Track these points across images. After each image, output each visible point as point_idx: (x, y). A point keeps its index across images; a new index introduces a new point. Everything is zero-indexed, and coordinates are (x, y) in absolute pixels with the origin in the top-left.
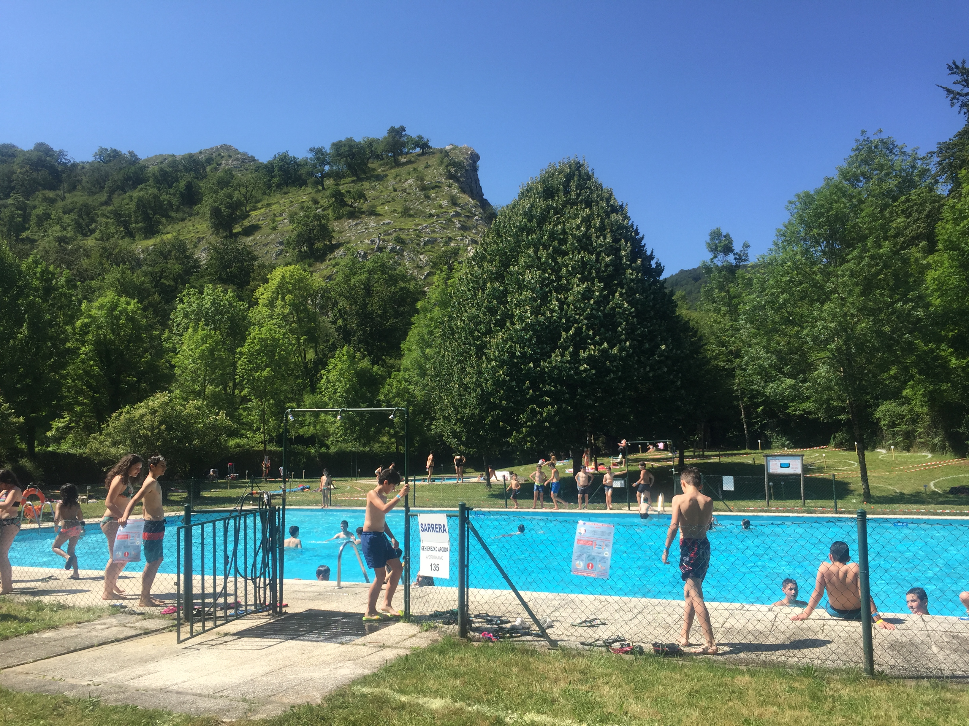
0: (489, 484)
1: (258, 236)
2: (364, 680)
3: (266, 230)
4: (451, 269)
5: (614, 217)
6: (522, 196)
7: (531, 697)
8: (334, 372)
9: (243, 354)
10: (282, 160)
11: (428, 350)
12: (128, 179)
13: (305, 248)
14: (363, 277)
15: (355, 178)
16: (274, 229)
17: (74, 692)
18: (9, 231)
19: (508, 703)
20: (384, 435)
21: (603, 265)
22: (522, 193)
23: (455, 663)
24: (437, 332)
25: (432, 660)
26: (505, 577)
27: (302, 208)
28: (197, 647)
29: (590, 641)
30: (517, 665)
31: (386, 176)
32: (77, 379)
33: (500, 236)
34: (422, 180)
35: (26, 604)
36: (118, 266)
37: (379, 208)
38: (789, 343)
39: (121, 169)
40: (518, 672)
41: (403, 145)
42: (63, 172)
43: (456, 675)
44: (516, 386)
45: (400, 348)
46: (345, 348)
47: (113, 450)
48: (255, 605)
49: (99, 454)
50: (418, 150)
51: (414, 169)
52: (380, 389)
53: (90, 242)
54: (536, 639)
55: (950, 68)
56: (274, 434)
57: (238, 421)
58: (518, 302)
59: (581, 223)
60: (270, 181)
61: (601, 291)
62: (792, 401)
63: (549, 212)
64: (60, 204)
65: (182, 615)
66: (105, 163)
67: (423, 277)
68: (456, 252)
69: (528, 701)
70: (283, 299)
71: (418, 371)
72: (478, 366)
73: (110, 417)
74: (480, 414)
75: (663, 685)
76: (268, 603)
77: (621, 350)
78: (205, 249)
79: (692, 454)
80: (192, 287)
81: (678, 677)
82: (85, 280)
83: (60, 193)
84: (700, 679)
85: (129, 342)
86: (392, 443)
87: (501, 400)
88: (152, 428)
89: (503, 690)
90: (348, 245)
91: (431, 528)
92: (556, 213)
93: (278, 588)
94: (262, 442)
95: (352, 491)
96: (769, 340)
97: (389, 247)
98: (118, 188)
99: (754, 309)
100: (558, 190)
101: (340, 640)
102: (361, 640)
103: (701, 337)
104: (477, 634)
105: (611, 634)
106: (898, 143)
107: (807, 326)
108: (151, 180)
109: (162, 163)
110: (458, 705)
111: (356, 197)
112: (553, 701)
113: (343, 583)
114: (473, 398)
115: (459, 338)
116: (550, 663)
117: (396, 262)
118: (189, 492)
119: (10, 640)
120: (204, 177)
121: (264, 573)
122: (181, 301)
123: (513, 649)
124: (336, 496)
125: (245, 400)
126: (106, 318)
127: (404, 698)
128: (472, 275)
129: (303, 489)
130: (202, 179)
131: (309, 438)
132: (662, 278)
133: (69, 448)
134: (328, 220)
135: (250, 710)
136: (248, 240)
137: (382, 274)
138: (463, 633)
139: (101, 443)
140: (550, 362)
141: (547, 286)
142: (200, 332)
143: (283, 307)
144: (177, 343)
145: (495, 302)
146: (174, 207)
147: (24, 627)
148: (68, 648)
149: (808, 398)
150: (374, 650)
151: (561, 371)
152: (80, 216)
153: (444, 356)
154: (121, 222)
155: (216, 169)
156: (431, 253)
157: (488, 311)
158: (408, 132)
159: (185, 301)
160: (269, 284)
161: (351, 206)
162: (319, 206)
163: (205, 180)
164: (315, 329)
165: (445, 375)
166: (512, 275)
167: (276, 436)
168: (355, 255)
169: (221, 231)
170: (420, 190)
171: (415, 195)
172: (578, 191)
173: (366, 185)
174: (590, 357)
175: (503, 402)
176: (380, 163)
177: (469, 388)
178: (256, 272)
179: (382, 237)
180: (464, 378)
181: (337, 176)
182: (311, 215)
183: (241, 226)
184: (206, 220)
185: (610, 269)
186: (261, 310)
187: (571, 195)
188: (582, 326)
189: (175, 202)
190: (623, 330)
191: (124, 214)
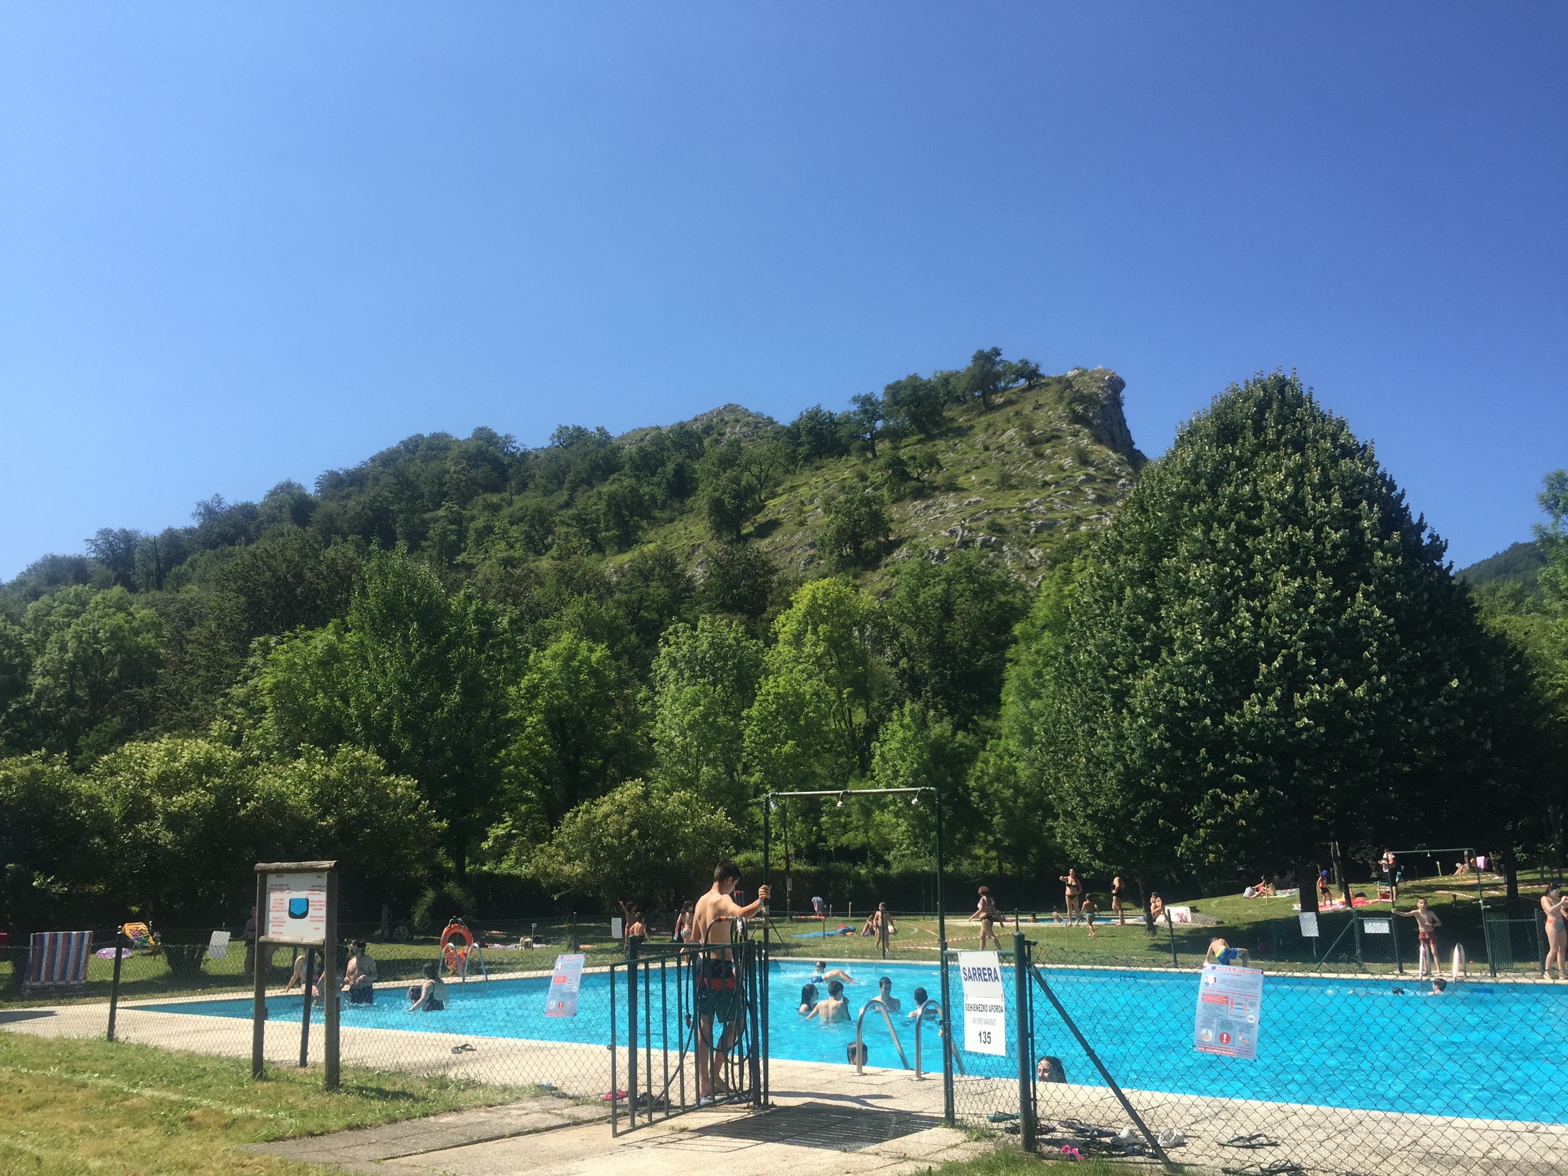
0: (1152, 927)
1: (778, 537)
3: (789, 526)
5: (1345, 464)
6: (1181, 442)
8: (892, 745)
9: (753, 719)
10: (811, 418)
11: (1033, 702)
12: (596, 467)
13: (847, 551)
14: (939, 589)
15: (922, 436)
16: (802, 524)
18: (439, 555)
20: (977, 845)
21: (1328, 546)
22: (1181, 438)
24: (1049, 673)
27: (843, 489)
28: (638, 1144)
29: (1239, 1167)
31: (972, 427)
32: (523, 764)
33: (1144, 510)
34: (1030, 428)
35: (427, 1080)
36: (580, 595)
37: (961, 479)
39: (586, 454)
41: (998, 377)
42: (510, 465)
44: (1184, 758)
45: (1000, 700)
46: (908, 705)
47: (567, 869)
49: (548, 875)
50: (1022, 382)
51: (1017, 413)
52: (967, 769)
53: (545, 563)
54: (1150, 1160)
56: (803, 845)
58: (1180, 616)
59: (1286, 479)
60: (794, 451)
61: (1328, 591)
63: (1227, 466)
64: (506, 511)
66: (565, 447)
67: (1035, 585)
70: (815, 631)
71: (1021, 737)
72: (1116, 725)
73: (564, 819)
74: (1124, 807)
76: (745, 1089)
77: (1371, 691)
78: (701, 563)
80: (681, 620)
82: (537, 618)
83: (506, 495)
85: (591, 707)
86: (992, 859)
87: (1158, 780)
88: (619, 835)
90: (915, 542)
91: (976, 974)
92: (1240, 466)
94: (784, 858)
95: (920, 935)
97: (979, 540)
98: (582, 481)
100: (1244, 427)
101: (843, 1146)
102: (873, 1147)
104: (1056, 1149)
105: (1280, 1158)
108: (627, 466)
109: (642, 440)
111: (925, 465)
114: (1110, 779)
115: (1084, 680)
117: (990, 563)
119: (399, 1124)
120: (699, 455)
122: (667, 642)
125: (756, 790)
126: (560, 673)
128: (1099, 577)
129: (844, 932)
130: (698, 458)
131: (856, 850)
133: (511, 867)
134: (882, 503)
136: (763, 545)
137: (969, 582)
138: (1030, 1144)
139: (551, 857)
140: (1242, 716)
141: (1229, 588)
143: (815, 645)
145: (1140, 619)
146: (659, 503)
147: (419, 1108)
148: (471, 1137)
150: (889, 1162)
151: (1262, 731)
152: (532, 526)
153: (1060, 711)
154: (587, 531)
155: (717, 442)
156: (1047, 545)
157: (1129, 635)
158: (1005, 356)
159: (671, 642)
160: (794, 610)
161: (918, 479)
162: (868, 483)
163: (702, 459)
164: (865, 676)
165: (1063, 742)
166: (1167, 572)
167: (807, 847)
168: (924, 555)
169: (725, 533)
170: (1027, 446)
171: (1019, 453)
172: (1280, 427)
173: (941, 444)
174: (1314, 704)
175: (1162, 785)
176: (961, 408)
177: (1104, 763)
178: (775, 592)
179: (967, 524)
180: (1094, 747)
181: (895, 435)
182: (856, 499)
183: (753, 524)
184: (704, 518)
185: (1343, 551)
186: (783, 650)
187: (1266, 434)
188: (1296, 651)
189: (660, 496)
190: (1373, 655)
191: (590, 519)
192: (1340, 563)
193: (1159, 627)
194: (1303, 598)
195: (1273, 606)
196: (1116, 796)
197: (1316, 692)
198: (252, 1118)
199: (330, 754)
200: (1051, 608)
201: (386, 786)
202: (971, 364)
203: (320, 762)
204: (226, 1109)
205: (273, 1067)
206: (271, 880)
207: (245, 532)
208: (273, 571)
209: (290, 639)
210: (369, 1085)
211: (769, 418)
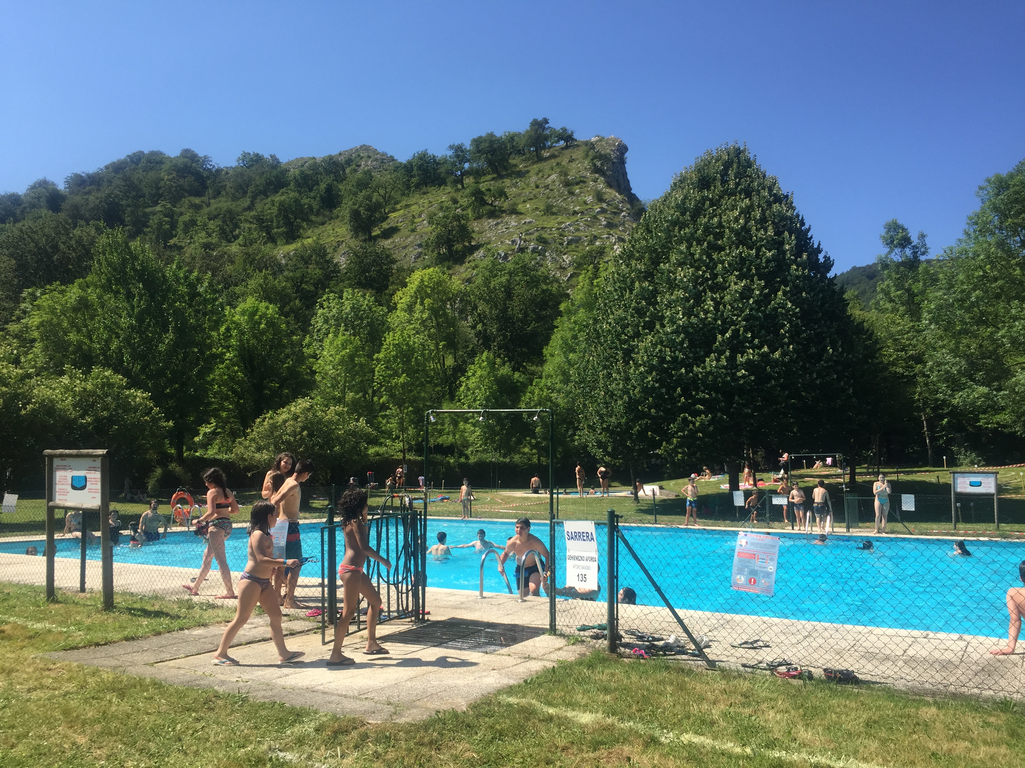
0: (636, 498)
1: (397, 239)
2: (510, 690)
3: (405, 232)
4: (597, 269)
5: (776, 207)
6: (675, 186)
7: (688, 718)
8: (473, 379)
9: (380, 360)
10: (421, 159)
11: (571, 355)
12: (270, 183)
13: (443, 250)
14: (504, 279)
15: (495, 176)
16: (413, 231)
17: (224, 687)
18: (157, 238)
19: (663, 721)
20: (525, 446)
21: (764, 260)
22: (675, 184)
23: (605, 678)
24: (582, 336)
25: (580, 673)
26: (658, 589)
27: (441, 208)
29: (752, 663)
30: (672, 684)
31: (528, 172)
32: (223, 385)
33: (649, 231)
34: (566, 175)
35: (177, 603)
36: (261, 271)
37: (520, 206)
38: (981, 346)
39: (263, 173)
40: (673, 691)
41: (546, 138)
42: (208, 178)
43: (606, 690)
44: (667, 394)
45: (542, 353)
46: (485, 354)
47: (257, 456)
48: (398, 611)
49: (245, 460)
50: (562, 143)
51: (558, 164)
52: (520, 397)
53: (234, 248)
54: (691, 658)
56: (413, 443)
57: (377, 428)
58: (669, 302)
59: (740, 215)
60: (409, 181)
61: (762, 289)
62: (984, 412)
63: (704, 204)
64: (206, 210)
65: (326, 618)
66: (248, 168)
67: (566, 279)
68: (601, 252)
69: (685, 722)
70: (422, 303)
71: (560, 377)
72: (625, 372)
73: (254, 422)
74: (626, 423)
75: (836, 713)
76: (410, 609)
77: (783, 354)
78: (344, 253)
79: (865, 470)
80: (332, 292)
81: (853, 705)
82: (230, 286)
83: (205, 199)
84: (879, 708)
85: (271, 348)
86: (534, 454)
87: (650, 408)
88: (294, 434)
89: (658, 708)
90: (489, 246)
91: (577, 536)
92: (712, 205)
93: (421, 596)
94: (401, 451)
95: (493, 502)
96: (958, 343)
97: (531, 247)
98: (260, 192)
99: (939, 308)
100: (715, 179)
101: (484, 649)
102: (505, 650)
103: (876, 340)
104: (628, 650)
105: (775, 656)
107: (1004, 327)
108: (292, 184)
109: (302, 166)
110: (609, 721)
111: (497, 195)
112: (713, 723)
113: (485, 594)
114: (619, 406)
115: (605, 342)
116: (708, 683)
117: (537, 263)
118: (330, 500)
119: (162, 636)
120: (343, 179)
121: (406, 578)
122: (322, 306)
123: (667, 668)
124: (477, 507)
125: (384, 407)
126: (248, 323)
127: (551, 711)
128: (618, 274)
129: (442, 500)
130: (342, 181)
131: (448, 447)
132: (830, 275)
133: (216, 454)
134: (468, 219)
135: (395, 713)
136: (386, 243)
137: (523, 275)
138: (613, 648)
139: (246, 448)
140: (704, 368)
141: (701, 284)
142: (341, 338)
143: (422, 312)
144: (318, 349)
145: (644, 303)
146: (315, 211)
147: (176, 624)
149: (1003, 409)
150: (519, 661)
151: (716, 378)
152: (224, 222)
153: (588, 361)
154: (264, 227)
155: (355, 171)
156: (574, 253)
157: (636, 313)
158: (552, 124)
159: (325, 306)
160: (408, 288)
161: (491, 205)
162: (458, 206)
163: (344, 182)
164: (454, 334)
165: (589, 381)
166: (662, 273)
167: (416, 445)
168: (495, 256)
169: (360, 234)
170: (564, 186)
171: (558, 191)
172: (737, 180)
173: (507, 182)
174: (748, 362)
175: (652, 410)
176: (521, 158)
177: (616, 395)
178: (394, 276)
179: (523, 237)
180: (610, 385)
181: (477, 174)
182: (450, 216)
183: (380, 229)
184: (346, 223)
185: (772, 264)
186: (400, 315)
187: (729, 185)
188: (740, 327)
189: (315, 206)
190: (786, 332)
191: (266, 219)
192: (770, 272)
193: (655, 309)
194: (745, 294)
195: (727, 298)
196: (622, 417)
197: (750, 354)
198: (50, 631)
199: (87, 372)
200: (585, 294)
201: (127, 397)
202: (529, 129)
203: (79, 378)
204: (29, 624)
205: (60, 592)
206: (57, 462)
207: (14, 215)
208: (36, 243)
209: (51, 291)
210: (135, 606)
211: (391, 156)
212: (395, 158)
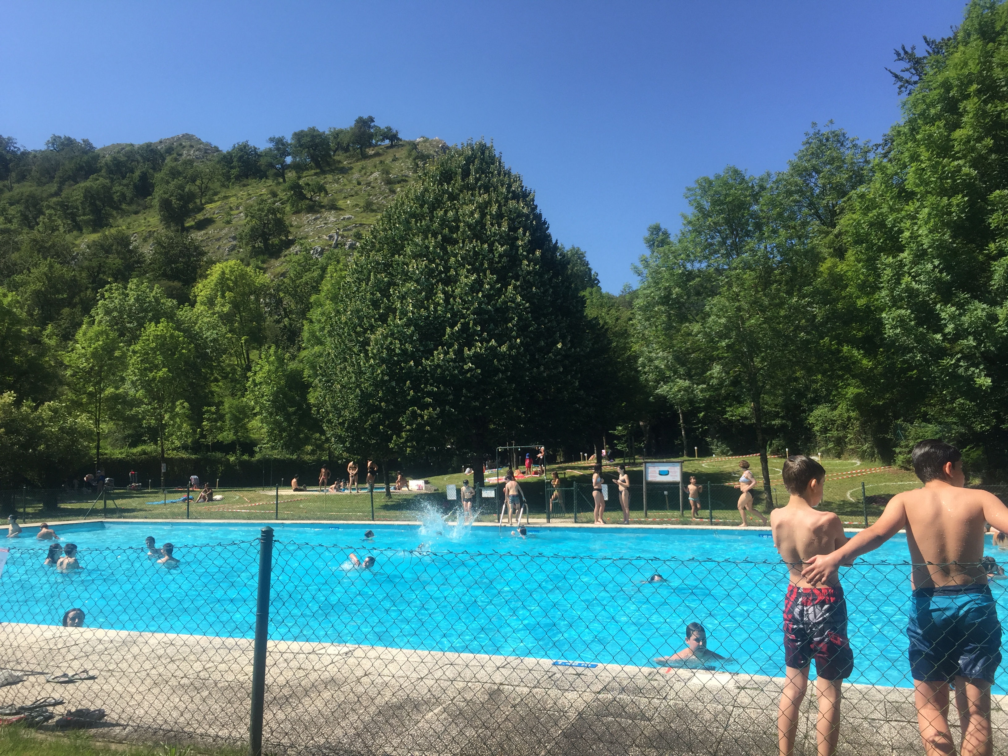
1: (210, 230)
3: (219, 223)
5: (513, 204)
9: (137, 352)
10: (241, 150)
12: (81, 168)
13: (258, 244)
14: (315, 274)
15: (318, 171)
16: (228, 222)
21: (497, 255)
27: (259, 201)
31: (351, 168)
34: (388, 173)
37: (340, 202)
39: (72, 158)
41: (371, 136)
42: (11, 160)
44: (397, 386)
50: (387, 142)
51: (381, 162)
55: (898, 54)
58: (401, 294)
59: (476, 210)
60: (229, 172)
61: (493, 284)
63: (443, 197)
64: (7, 194)
66: (57, 152)
70: (223, 297)
74: (360, 417)
77: (510, 348)
83: (7, 183)
87: (380, 401)
90: (305, 241)
97: (348, 243)
98: (69, 178)
106: (850, 135)
108: (104, 170)
109: (119, 152)
111: (316, 191)
120: (160, 167)
122: (103, 296)
129: (185, 500)
130: (159, 169)
131: (228, 444)
134: (285, 213)
136: (198, 236)
140: (433, 361)
141: (433, 277)
143: (223, 305)
145: (379, 294)
146: (128, 198)
151: (444, 371)
152: (27, 208)
154: (69, 214)
155: (176, 160)
157: (372, 305)
158: (377, 123)
159: (106, 296)
160: (208, 280)
161: (311, 199)
162: (278, 199)
163: (161, 170)
164: (259, 329)
166: (398, 265)
167: (191, 442)
168: (309, 251)
169: (172, 224)
170: (385, 184)
171: (380, 188)
172: (478, 176)
173: (330, 177)
174: (476, 355)
175: (382, 404)
176: (345, 155)
179: (341, 233)
181: (299, 168)
182: (266, 208)
183: (194, 220)
184: (157, 213)
185: (505, 259)
186: (200, 308)
187: (469, 179)
188: (469, 321)
189: (129, 194)
190: (514, 326)
191: (72, 206)
192: (503, 267)
193: (389, 301)
194: (476, 286)
195: (458, 291)
196: (356, 411)
197: (479, 348)
200: (332, 285)
202: (353, 126)
211: (215, 147)
212: (220, 149)
